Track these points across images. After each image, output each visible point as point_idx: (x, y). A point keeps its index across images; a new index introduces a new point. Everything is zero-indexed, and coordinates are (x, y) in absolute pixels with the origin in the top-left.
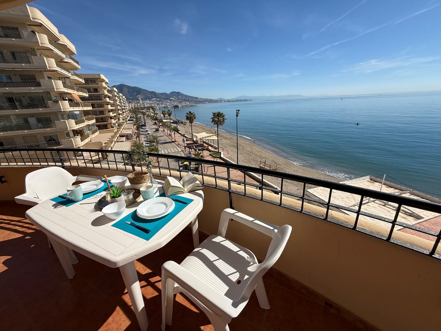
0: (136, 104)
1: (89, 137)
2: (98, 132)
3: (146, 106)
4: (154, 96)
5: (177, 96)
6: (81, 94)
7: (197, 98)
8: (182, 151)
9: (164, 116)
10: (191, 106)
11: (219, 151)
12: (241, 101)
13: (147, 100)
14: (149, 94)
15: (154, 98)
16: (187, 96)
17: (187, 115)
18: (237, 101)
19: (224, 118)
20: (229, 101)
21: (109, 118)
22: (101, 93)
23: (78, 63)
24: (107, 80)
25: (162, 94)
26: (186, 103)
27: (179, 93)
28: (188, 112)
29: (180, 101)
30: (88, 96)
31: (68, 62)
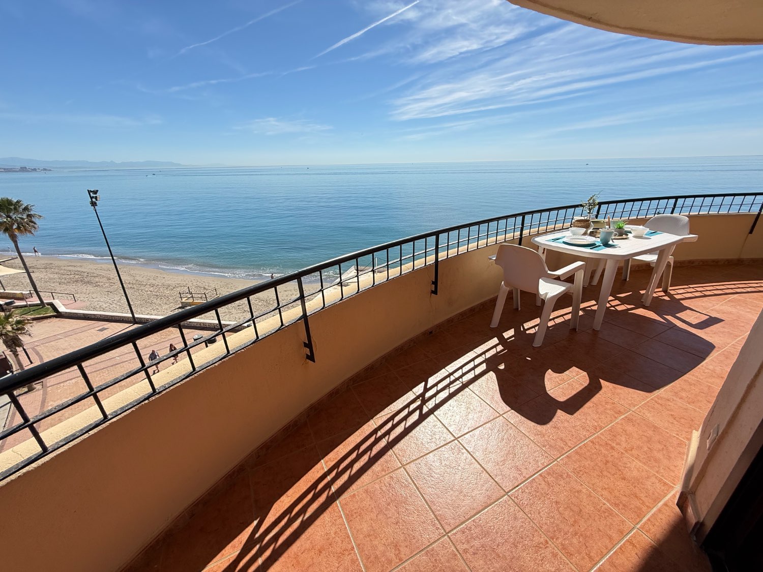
11: (45, 301)
19: (32, 213)
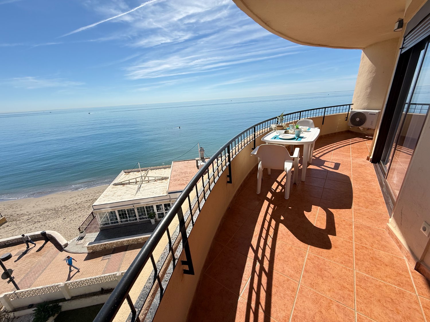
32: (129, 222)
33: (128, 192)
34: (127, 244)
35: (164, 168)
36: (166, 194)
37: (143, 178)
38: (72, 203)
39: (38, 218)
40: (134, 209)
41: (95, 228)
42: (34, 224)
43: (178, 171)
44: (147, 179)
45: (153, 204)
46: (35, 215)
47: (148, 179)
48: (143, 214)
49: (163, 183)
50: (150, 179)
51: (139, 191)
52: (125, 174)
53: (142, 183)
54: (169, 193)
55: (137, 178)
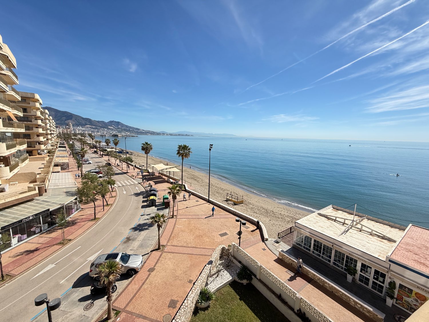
0: (64, 129)
1: (19, 166)
2: (28, 160)
3: (77, 133)
4: (89, 124)
5: (116, 125)
6: (16, 112)
7: (139, 129)
8: (139, 183)
9: (108, 145)
10: (132, 136)
11: (183, 184)
12: (182, 135)
13: (80, 127)
14: (82, 120)
15: (89, 125)
16: (128, 126)
17: (143, 145)
18: (179, 135)
19: (190, 151)
20: (171, 135)
21: (37, 143)
22: (32, 113)
23: (16, 77)
24: (41, 101)
25: (98, 122)
26: (126, 133)
27: (118, 122)
28: (145, 143)
29: (119, 131)
30: (22, 116)
31: (5, 75)
32: (321, 258)
33: (331, 228)
34: (312, 277)
35: (389, 226)
36: (384, 259)
37: (355, 223)
38: (278, 212)
39: (257, 210)
40: (332, 249)
41: (289, 241)
42: (254, 213)
43: (419, 242)
44: (359, 226)
45: (359, 259)
46: (255, 207)
47: (362, 227)
48: (340, 261)
49: (382, 243)
50: (363, 229)
51: (345, 234)
52: (332, 210)
53: (351, 228)
54: (390, 261)
55: (347, 219)
